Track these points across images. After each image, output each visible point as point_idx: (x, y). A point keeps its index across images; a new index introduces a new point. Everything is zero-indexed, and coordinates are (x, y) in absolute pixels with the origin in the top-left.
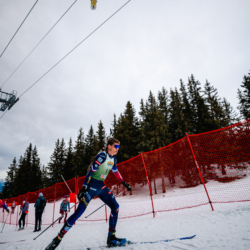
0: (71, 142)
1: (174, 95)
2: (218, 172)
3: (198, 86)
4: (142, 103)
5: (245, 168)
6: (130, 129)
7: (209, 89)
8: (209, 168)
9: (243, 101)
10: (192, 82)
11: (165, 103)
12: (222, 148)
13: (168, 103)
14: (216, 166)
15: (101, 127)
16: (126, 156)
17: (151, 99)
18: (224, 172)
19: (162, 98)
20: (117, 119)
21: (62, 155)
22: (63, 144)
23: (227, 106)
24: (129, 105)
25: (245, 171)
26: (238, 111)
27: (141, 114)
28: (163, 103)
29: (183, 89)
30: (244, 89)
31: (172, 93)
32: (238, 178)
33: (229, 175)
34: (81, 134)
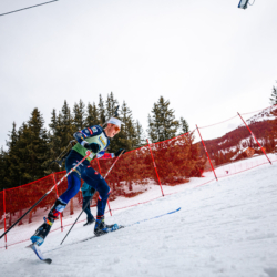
1: (91, 109)
2: (126, 189)
3: (116, 105)
4: (54, 114)
6: (36, 144)
7: (125, 110)
8: (119, 185)
9: (151, 125)
11: (81, 117)
12: (131, 166)
13: (85, 118)
14: (124, 182)
16: (27, 175)
17: (66, 110)
18: (130, 189)
19: (78, 111)
20: (17, 129)
23: (139, 127)
24: (36, 113)
25: (146, 186)
26: (147, 134)
27: (52, 126)
28: (79, 117)
29: (101, 105)
31: (90, 107)
32: (141, 192)
33: (134, 191)
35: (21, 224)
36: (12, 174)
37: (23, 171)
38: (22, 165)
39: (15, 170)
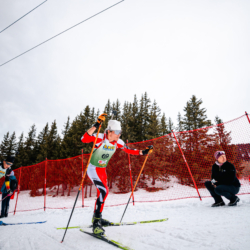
2: (149, 183)
8: (143, 178)
10: (145, 99)
15: (54, 127)
18: (153, 183)
20: (71, 121)
21: (10, 149)
22: (13, 138)
23: (170, 125)
24: (87, 109)
25: (168, 184)
29: (135, 104)
30: (185, 113)
32: (162, 189)
33: (156, 186)
34: (33, 131)
35: (63, 195)
36: (62, 155)
37: (69, 154)
38: (68, 150)
39: (64, 153)
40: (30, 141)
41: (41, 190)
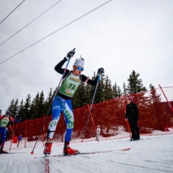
0: (22, 102)
5: (117, 129)
15: (42, 95)
21: (15, 110)
22: (17, 103)
30: (129, 82)
34: (29, 98)
40: (27, 105)
41: (34, 137)
